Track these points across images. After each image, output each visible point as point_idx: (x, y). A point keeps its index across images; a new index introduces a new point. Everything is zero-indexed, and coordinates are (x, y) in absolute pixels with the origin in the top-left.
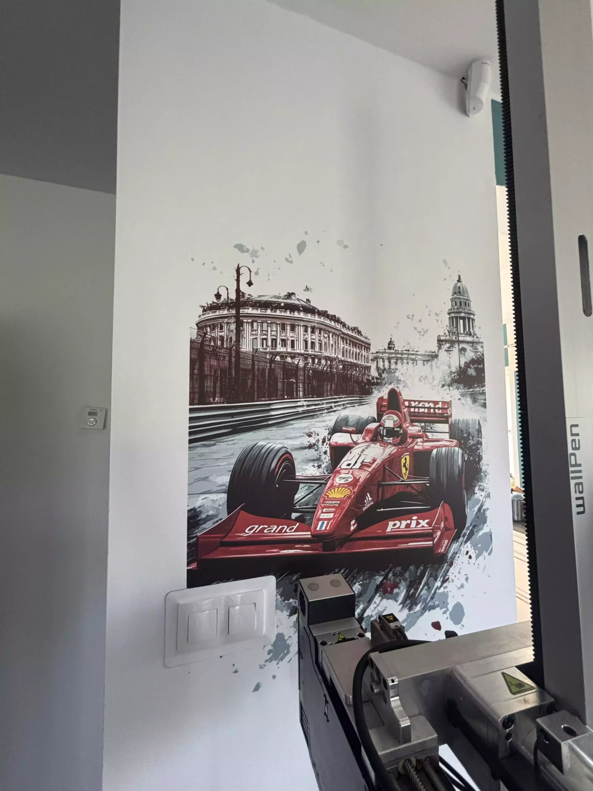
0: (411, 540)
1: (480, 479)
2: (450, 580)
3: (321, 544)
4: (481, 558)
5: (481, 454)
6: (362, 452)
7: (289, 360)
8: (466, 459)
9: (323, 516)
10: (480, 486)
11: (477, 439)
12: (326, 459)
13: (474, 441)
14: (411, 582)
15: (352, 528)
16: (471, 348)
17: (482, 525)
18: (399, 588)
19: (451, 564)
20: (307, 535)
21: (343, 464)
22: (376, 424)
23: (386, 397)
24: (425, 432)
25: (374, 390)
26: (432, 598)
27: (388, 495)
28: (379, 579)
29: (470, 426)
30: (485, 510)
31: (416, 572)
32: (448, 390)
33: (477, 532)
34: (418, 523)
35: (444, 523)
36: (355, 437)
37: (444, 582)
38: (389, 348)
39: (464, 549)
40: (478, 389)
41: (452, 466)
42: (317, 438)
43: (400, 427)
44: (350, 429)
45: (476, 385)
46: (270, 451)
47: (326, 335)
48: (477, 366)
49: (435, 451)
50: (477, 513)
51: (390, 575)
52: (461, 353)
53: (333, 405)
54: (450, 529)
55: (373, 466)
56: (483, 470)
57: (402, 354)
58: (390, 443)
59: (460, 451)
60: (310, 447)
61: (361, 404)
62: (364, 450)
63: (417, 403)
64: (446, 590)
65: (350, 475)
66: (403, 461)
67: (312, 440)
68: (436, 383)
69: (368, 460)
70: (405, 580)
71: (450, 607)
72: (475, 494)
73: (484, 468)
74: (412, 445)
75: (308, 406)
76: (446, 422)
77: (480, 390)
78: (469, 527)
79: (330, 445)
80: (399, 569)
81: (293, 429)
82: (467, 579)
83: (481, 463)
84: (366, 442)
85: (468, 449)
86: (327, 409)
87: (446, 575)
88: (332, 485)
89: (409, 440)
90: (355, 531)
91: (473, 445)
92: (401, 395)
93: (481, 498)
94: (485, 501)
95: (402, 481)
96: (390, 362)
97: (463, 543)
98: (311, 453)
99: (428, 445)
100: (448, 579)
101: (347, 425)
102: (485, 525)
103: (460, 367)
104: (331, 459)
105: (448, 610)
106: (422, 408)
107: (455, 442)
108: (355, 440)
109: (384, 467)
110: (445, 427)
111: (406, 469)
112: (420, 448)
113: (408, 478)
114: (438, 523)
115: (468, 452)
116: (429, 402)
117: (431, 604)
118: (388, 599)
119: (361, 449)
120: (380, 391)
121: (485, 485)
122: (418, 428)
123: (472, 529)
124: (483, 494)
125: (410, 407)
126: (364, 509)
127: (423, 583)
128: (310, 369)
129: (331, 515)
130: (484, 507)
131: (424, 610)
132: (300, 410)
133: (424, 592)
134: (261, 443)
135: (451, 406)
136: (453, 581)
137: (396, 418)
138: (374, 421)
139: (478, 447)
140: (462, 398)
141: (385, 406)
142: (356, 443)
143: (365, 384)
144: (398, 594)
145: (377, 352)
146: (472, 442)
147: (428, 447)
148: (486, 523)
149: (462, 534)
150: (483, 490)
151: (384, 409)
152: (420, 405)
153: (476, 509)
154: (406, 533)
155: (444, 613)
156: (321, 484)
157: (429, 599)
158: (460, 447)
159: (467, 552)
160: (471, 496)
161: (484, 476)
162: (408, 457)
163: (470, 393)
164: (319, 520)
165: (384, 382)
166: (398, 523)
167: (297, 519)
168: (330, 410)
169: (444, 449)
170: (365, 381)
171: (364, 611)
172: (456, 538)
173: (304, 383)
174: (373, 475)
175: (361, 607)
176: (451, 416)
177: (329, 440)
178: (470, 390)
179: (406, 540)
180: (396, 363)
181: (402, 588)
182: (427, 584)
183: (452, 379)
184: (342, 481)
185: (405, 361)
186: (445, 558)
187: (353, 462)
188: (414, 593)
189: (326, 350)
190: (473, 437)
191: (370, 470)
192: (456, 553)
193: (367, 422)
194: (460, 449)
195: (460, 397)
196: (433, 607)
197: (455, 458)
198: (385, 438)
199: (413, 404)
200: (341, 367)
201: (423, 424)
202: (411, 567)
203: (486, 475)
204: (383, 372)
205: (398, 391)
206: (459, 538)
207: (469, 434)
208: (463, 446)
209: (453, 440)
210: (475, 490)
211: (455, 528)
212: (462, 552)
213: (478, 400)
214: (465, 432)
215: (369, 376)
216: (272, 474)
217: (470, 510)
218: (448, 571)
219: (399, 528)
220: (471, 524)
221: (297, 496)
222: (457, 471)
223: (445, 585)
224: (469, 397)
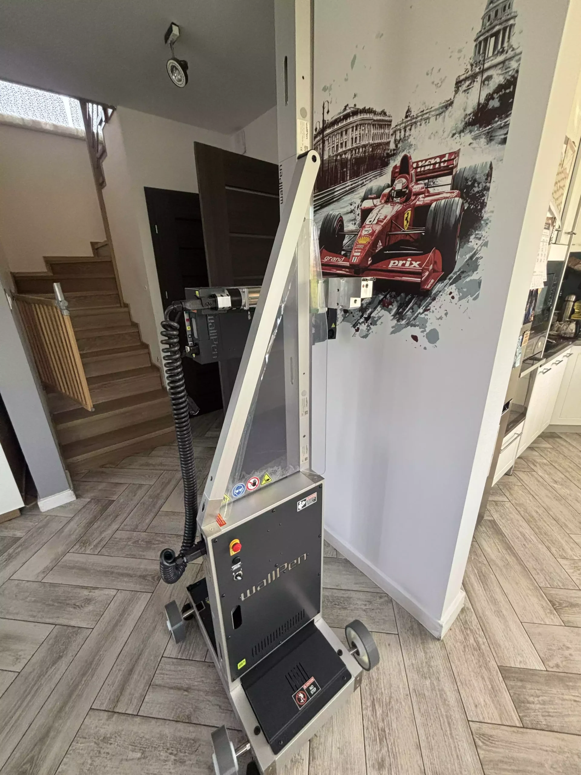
0: (406, 275)
1: (480, 228)
2: (431, 310)
3: (353, 270)
4: (464, 301)
5: (485, 201)
6: (379, 212)
7: (344, 156)
8: (466, 208)
9: (356, 254)
10: (478, 234)
11: (484, 185)
12: (359, 218)
13: (479, 188)
14: (401, 304)
15: (369, 263)
16: (500, 72)
17: (471, 272)
18: (393, 306)
19: (434, 299)
20: (347, 264)
21: (367, 222)
22: (390, 189)
23: (399, 165)
24: (427, 188)
25: (391, 161)
26: (414, 319)
27: (392, 242)
28: (381, 297)
29: (478, 172)
30: (477, 259)
31: (406, 298)
32: (458, 138)
33: (464, 277)
34: (411, 264)
35: (433, 266)
36: (375, 201)
37: (425, 310)
38: (406, 117)
39: (448, 290)
40: (499, 123)
41: (449, 216)
42: (355, 205)
43: (407, 187)
44: (373, 196)
45: (497, 119)
46: (334, 216)
47: (363, 128)
48: (503, 92)
49: (433, 205)
50: (468, 260)
51: (388, 296)
52: (484, 84)
53: (364, 180)
54: (438, 272)
55: (385, 221)
56: (484, 218)
57: (416, 118)
58: (398, 202)
59: (461, 201)
60: (351, 212)
61: (381, 175)
62: (380, 210)
63: (424, 162)
64: (426, 317)
65: (370, 229)
66: (406, 216)
67: (352, 207)
68: (446, 134)
69: (382, 217)
70: (397, 302)
71: (428, 330)
72: (469, 242)
73: (485, 216)
74: (414, 202)
75: (351, 185)
76: (450, 173)
77: (501, 124)
78: (456, 272)
79: (361, 209)
80: (394, 293)
81: (344, 202)
82: (446, 314)
83: (483, 211)
84: (382, 204)
85: (470, 197)
86: (362, 184)
87: (428, 306)
88: (361, 236)
89: (413, 198)
90: (371, 264)
91: (478, 192)
92: (411, 159)
93: (476, 247)
94: (480, 250)
95: (404, 231)
96: (405, 131)
97: (448, 284)
98: (352, 216)
99: (428, 200)
100: (429, 309)
101: (371, 194)
102: (475, 272)
103: (479, 104)
104: (361, 219)
105: (425, 331)
106: (428, 165)
107: (456, 192)
108: (375, 204)
109: (392, 222)
110: (448, 179)
111: (407, 222)
112: (421, 203)
113: (408, 229)
114: (428, 265)
115: (469, 201)
116: (435, 158)
117: (413, 322)
118: (385, 310)
119: (378, 210)
120: (395, 160)
121: (484, 233)
122: (421, 186)
123: (459, 274)
124: (480, 242)
125: (417, 167)
126: (377, 251)
127: (409, 307)
128: (354, 158)
129: (359, 254)
130: (477, 256)
131: (408, 324)
132: (347, 188)
133: (409, 313)
134: (331, 212)
135: (458, 156)
136: (433, 312)
137: (404, 180)
138: (388, 186)
139: (483, 194)
140: (474, 141)
141: (397, 172)
142: (375, 206)
143: (385, 158)
144: (391, 309)
145: (396, 126)
146: (476, 189)
147: (429, 202)
148: (477, 270)
149: (448, 277)
150: (480, 238)
151: (396, 175)
152: (427, 163)
153: (468, 256)
154: (402, 270)
155: (422, 332)
156: (355, 235)
157: (412, 318)
158: (461, 196)
159: (451, 293)
160: (465, 244)
161: (484, 225)
162: (410, 212)
163: (486, 131)
164: (353, 256)
165: (398, 151)
166: (397, 262)
167: (344, 255)
168: (363, 185)
169: (443, 201)
170: (385, 155)
171: (371, 313)
172: (442, 279)
173: (350, 170)
174: (384, 227)
175: (370, 310)
176: (456, 166)
177: (361, 206)
178: (488, 128)
179: (401, 275)
180: (410, 130)
181: (394, 306)
182: (412, 308)
183: (466, 123)
184: (366, 233)
185: (419, 124)
186: (429, 293)
187: (372, 220)
188: (402, 312)
189: (363, 140)
190: (479, 184)
191: (382, 224)
192: (440, 292)
193: (384, 189)
194: (460, 199)
195: (471, 141)
196: (415, 326)
197: (454, 208)
198: (395, 199)
199: (420, 164)
200: (371, 149)
201: (426, 181)
202: (402, 294)
203: (487, 224)
204: (399, 143)
205: (409, 155)
206: (445, 279)
207: (475, 181)
208: (464, 195)
209: (455, 191)
210: (469, 239)
211: (443, 271)
212: (445, 292)
213: (496, 138)
214: (470, 179)
215: (388, 150)
216: (334, 229)
217: (461, 257)
218: (430, 303)
219: (397, 265)
220: (459, 270)
221: (345, 242)
222: (453, 220)
223: (426, 313)
224: (484, 137)
